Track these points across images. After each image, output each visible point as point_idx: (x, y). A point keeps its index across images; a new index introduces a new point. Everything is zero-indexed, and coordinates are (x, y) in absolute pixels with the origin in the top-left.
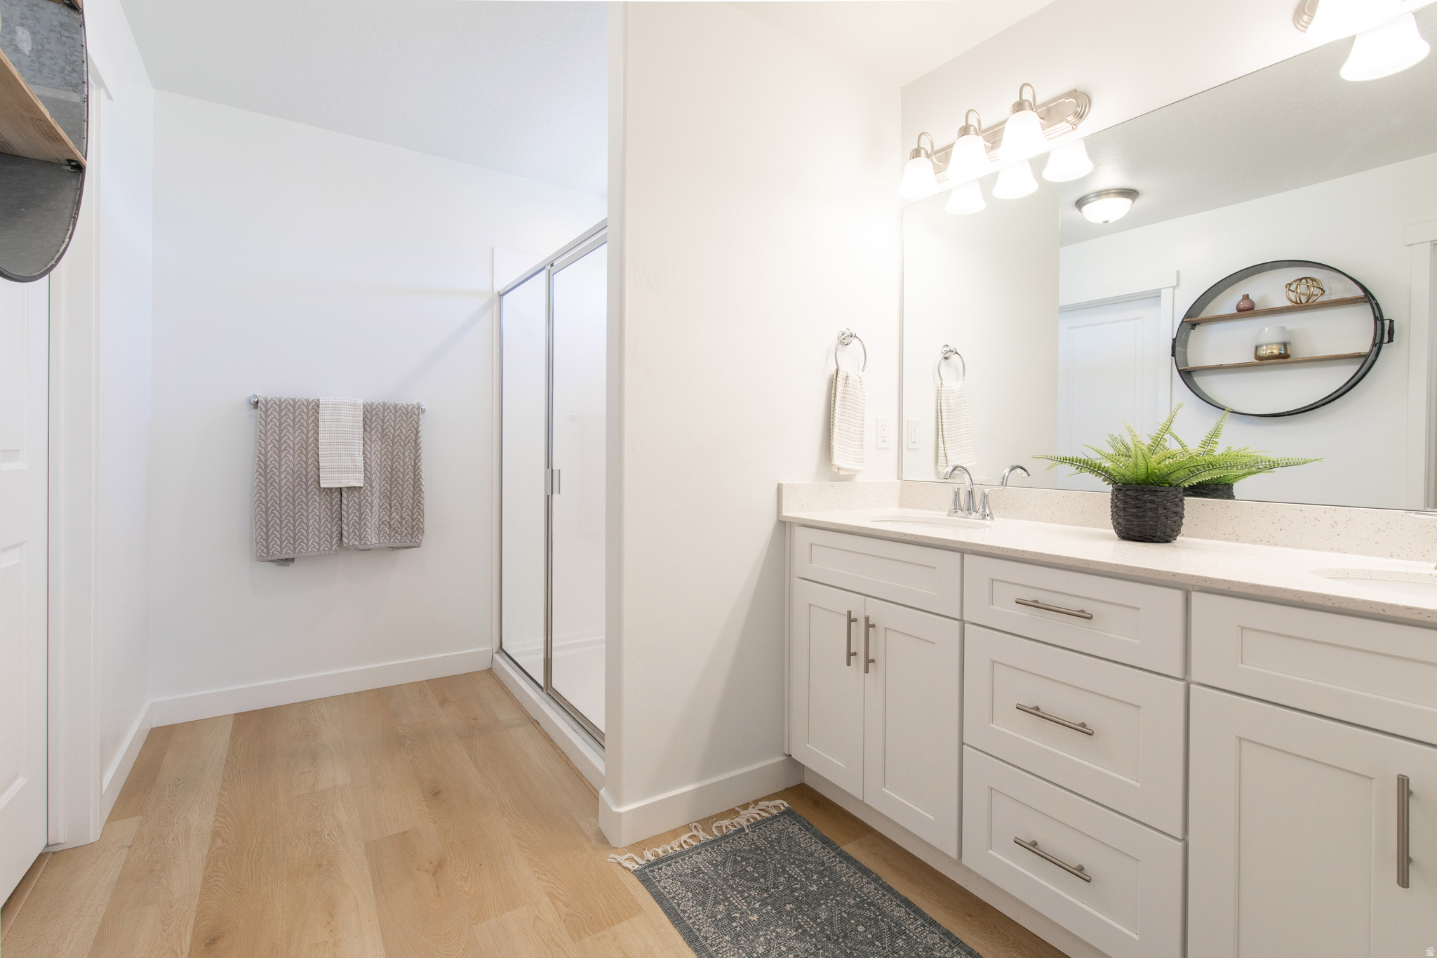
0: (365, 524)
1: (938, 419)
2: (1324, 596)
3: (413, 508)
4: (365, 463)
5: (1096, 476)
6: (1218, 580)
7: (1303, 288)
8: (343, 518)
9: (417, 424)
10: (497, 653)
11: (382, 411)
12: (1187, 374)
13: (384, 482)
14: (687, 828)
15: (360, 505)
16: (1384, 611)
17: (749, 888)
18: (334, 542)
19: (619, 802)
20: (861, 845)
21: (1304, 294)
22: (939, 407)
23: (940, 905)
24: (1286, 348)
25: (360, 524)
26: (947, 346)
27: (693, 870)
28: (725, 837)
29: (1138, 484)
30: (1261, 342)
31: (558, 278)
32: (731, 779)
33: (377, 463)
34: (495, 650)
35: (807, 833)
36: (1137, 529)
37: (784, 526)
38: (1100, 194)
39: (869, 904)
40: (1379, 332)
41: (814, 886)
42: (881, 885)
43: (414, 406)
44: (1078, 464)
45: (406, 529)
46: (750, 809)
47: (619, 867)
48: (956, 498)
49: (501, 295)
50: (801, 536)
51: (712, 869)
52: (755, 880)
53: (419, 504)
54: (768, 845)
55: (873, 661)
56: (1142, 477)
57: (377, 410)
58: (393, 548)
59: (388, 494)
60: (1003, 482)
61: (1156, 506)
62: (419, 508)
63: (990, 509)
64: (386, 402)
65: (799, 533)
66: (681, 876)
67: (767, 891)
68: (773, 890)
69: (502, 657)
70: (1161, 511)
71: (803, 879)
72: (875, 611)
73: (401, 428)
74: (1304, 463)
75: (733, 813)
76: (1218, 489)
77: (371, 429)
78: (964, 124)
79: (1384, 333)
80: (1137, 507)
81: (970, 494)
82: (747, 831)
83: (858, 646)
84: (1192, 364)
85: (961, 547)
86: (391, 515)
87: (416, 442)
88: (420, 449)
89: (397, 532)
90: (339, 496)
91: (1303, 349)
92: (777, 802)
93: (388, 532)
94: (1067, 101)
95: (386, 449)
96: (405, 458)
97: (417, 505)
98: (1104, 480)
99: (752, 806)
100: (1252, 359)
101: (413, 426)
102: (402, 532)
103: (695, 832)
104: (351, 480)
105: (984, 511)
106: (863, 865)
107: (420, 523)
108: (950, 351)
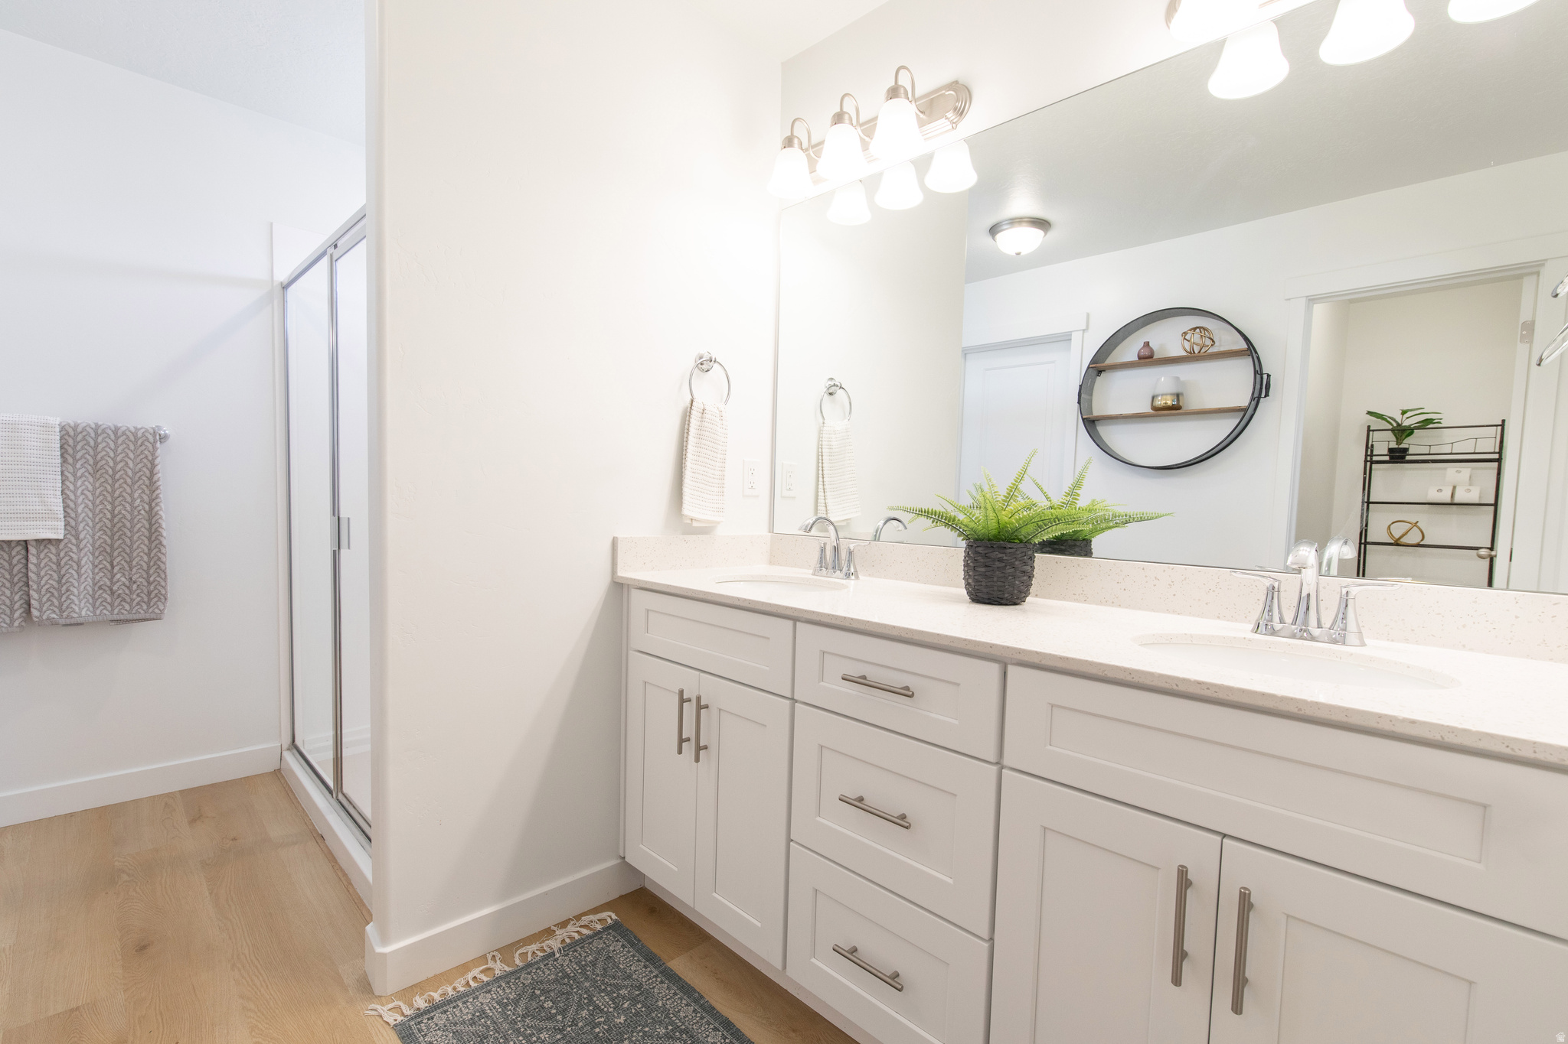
0: (68, 590)
1: (818, 463)
2: (1125, 670)
3: (149, 568)
4: (66, 507)
5: (951, 530)
6: (1031, 652)
7: (1196, 338)
8: (30, 583)
9: (153, 455)
10: (288, 749)
11: (93, 435)
12: (1091, 423)
13: (101, 532)
14: (483, 959)
15: (58, 564)
16: (1177, 685)
17: (540, 1030)
18: (17, 614)
19: (385, 940)
20: (691, 957)
21: (1197, 345)
22: (820, 450)
23: (764, 1022)
24: (1178, 400)
25: (59, 590)
26: (832, 379)
27: (473, 1015)
28: (529, 965)
29: (989, 540)
30: (1157, 392)
31: (340, 265)
32: (546, 893)
33: (87, 506)
34: (285, 746)
35: (631, 949)
36: (984, 590)
37: (620, 589)
38: (1015, 221)
39: (682, 1032)
40: (1258, 386)
41: (622, 1017)
42: (701, 1006)
43: (147, 431)
44: (933, 516)
45: (138, 595)
46: (570, 928)
47: (380, 1020)
48: (821, 555)
49: (285, 287)
50: (638, 600)
51: (500, 1010)
52: (551, 1018)
53: (159, 563)
54: (580, 971)
55: (706, 748)
56: (994, 532)
57: (84, 434)
58: (118, 621)
59: (108, 549)
60: (876, 536)
61: (1003, 564)
62: (159, 567)
63: (855, 568)
64: (100, 423)
65: (636, 596)
66: (455, 1024)
67: (561, 1031)
68: (569, 1029)
69: (293, 754)
70: (1009, 570)
71: (611, 1010)
72: (709, 689)
73: (126, 459)
74: (1156, 518)
75: (549, 932)
76: (1074, 545)
77: (76, 461)
78: (838, 110)
79: (1262, 387)
80: (986, 566)
81: (836, 549)
82: (558, 955)
83: (689, 731)
84: (1097, 412)
85: (792, 614)
86: (113, 576)
87: (150, 479)
88: (157, 488)
89: (124, 600)
90: (23, 552)
91: (1195, 401)
92: (604, 915)
93: (109, 600)
94: (947, 93)
95: (102, 488)
96: (133, 500)
97: (155, 564)
98: (959, 536)
99: (572, 922)
100: (1148, 409)
101: (146, 457)
102: (132, 600)
103: (491, 964)
104: (41, 530)
105: (849, 570)
106: (686, 983)
107: (160, 588)
108: (835, 385)
